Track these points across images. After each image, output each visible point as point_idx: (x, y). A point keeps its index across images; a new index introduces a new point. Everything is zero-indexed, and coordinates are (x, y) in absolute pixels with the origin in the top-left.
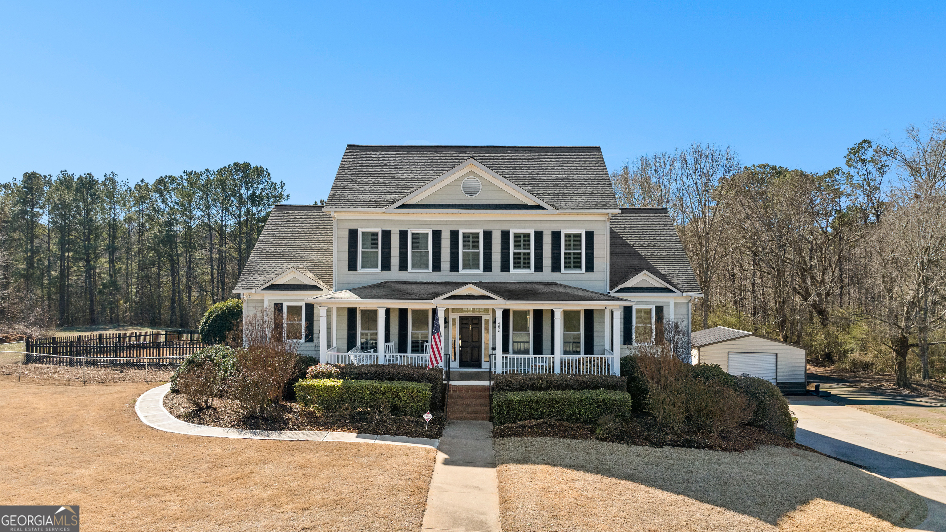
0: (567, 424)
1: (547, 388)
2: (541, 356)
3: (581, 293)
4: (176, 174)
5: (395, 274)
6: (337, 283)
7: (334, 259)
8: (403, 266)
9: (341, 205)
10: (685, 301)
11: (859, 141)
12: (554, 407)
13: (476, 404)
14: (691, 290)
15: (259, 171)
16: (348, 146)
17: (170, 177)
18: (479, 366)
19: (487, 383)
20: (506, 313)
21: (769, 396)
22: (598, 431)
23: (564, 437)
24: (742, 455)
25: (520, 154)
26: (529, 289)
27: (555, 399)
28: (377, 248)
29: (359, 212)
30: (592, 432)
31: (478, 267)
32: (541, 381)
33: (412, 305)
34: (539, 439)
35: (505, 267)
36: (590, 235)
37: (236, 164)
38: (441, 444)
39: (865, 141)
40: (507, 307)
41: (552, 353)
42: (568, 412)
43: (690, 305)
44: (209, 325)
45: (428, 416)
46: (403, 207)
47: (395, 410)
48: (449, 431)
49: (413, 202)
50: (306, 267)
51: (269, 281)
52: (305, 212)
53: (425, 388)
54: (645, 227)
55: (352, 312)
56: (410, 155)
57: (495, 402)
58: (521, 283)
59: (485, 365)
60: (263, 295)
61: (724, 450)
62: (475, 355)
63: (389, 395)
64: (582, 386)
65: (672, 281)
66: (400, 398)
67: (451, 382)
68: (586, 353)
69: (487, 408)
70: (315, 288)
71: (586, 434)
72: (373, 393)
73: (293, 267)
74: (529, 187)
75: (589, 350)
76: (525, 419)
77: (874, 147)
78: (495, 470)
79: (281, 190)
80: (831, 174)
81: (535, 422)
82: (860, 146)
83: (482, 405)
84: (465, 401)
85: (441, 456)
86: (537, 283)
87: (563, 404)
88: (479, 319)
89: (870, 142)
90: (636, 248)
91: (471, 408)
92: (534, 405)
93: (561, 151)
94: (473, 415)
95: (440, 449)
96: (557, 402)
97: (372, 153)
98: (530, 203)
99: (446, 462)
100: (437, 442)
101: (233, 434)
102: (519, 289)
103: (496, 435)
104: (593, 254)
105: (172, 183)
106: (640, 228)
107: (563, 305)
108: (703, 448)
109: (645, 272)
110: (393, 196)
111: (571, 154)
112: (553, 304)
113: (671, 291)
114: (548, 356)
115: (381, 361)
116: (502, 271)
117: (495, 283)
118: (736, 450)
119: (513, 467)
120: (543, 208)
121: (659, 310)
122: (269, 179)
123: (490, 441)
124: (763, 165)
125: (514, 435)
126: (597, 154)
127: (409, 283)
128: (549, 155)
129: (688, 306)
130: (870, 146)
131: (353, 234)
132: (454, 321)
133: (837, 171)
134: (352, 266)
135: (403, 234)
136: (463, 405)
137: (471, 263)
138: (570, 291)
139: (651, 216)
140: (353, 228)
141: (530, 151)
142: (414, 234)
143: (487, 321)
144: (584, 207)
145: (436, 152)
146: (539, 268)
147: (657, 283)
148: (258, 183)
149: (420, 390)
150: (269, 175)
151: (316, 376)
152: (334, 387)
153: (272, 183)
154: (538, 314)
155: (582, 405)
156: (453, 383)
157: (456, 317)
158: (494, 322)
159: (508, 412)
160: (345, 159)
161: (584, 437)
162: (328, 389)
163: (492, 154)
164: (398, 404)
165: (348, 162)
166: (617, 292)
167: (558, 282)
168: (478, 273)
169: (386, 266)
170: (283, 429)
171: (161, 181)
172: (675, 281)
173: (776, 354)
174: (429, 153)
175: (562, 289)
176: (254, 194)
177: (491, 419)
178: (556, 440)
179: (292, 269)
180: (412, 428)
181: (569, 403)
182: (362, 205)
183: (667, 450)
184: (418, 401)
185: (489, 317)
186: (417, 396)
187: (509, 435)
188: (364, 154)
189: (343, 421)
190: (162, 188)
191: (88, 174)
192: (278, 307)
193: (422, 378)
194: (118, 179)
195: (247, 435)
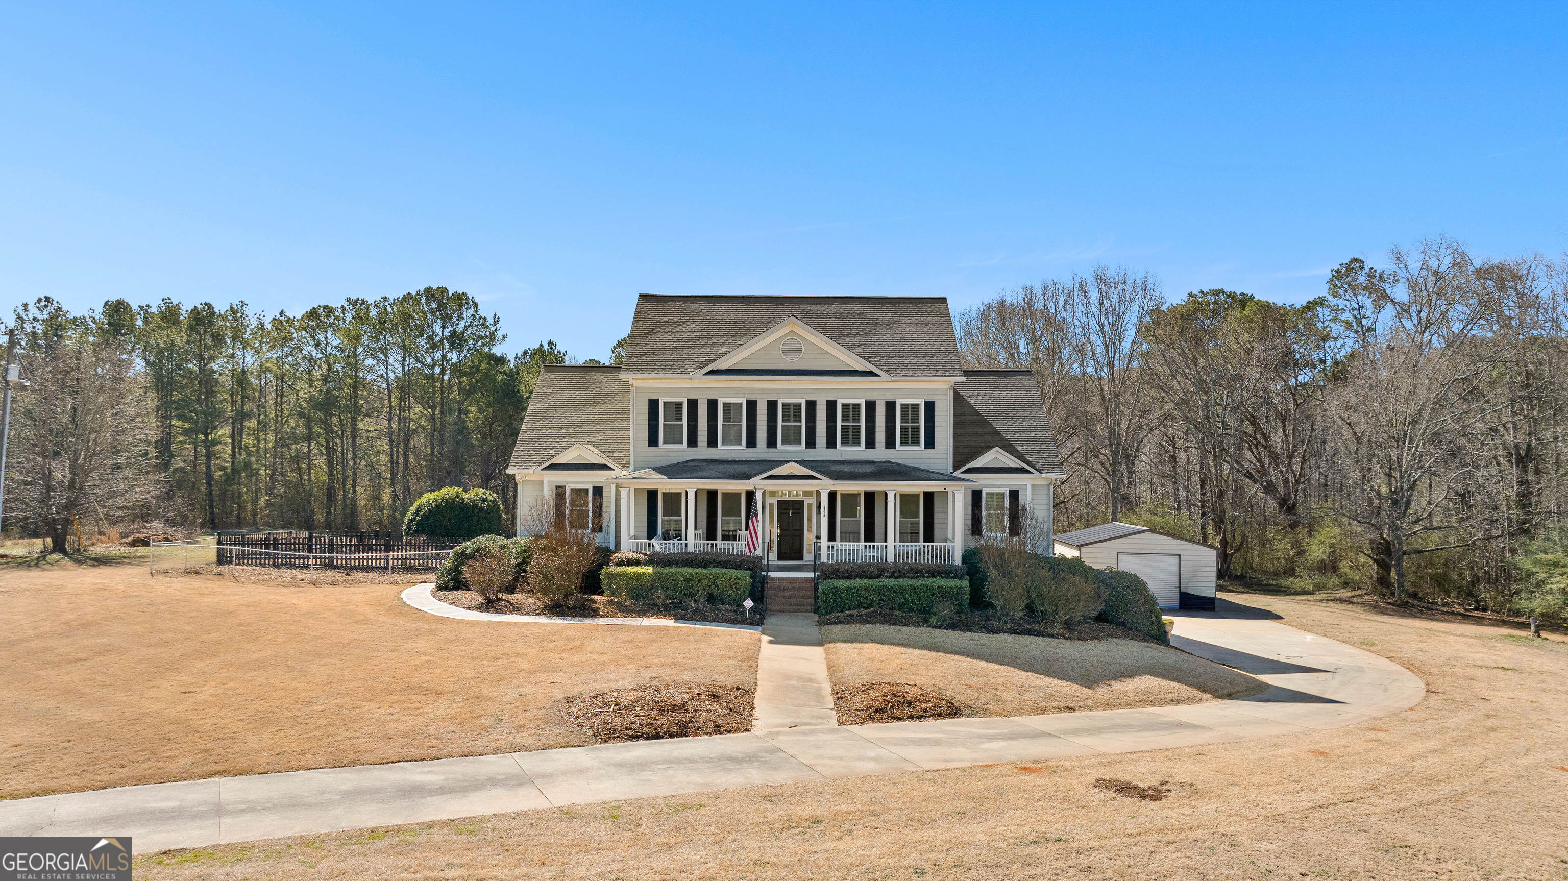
0: (900, 613)
1: (878, 577)
2: (872, 544)
3: (918, 473)
4: (336, 302)
5: (702, 451)
6: (635, 462)
7: (632, 433)
8: (712, 442)
9: (639, 371)
10: (1045, 483)
11: (1347, 260)
12: (884, 595)
13: (799, 597)
14: (1052, 471)
15: (460, 299)
16: (640, 295)
17: (325, 307)
18: (801, 558)
19: (811, 575)
20: (832, 496)
21: (1132, 590)
22: (932, 620)
23: (895, 624)
24: (1084, 643)
25: (850, 307)
26: (859, 468)
27: (885, 586)
28: (681, 420)
29: (661, 379)
30: (926, 621)
31: (799, 443)
32: (871, 569)
33: (724, 486)
34: (868, 626)
35: (831, 443)
36: (930, 406)
37: (428, 290)
38: (763, 629)
39: (1355, 260)
40: (833, 488)
41: (886, 541)
42: (900, 600)
43: (1051, 488)
44: (417, 524)
45: (749, 604)
46: (712, 372)
47: (711, 598)
48: (770, 621)
49: (723, 367)
50: (591, 443)
51: (550, 459)
52: (581, 375)
53: (745, 576)
54: (1003, 394)
55: (652, 495)
56: (716, 307)
57: (820, 590)
58: (850, 462)
59: (808, 557)
60: (543, 476)
61: (1066, 638)
62: (796, 546)
63: (705, 582)
64: (917, 572)
65: (1031, 460)
66: (717, 586)
67: (770, 574)
68: (925, 541)
69: (812, 601)
70: (604, 467)
71: (918, 623)
72: (688, 580)
73: (578, 442)
74: (860, 349)
75: (929, 537)
76: (854, 609)
77: (1367, 270)
78: (822, 648)
79: (493, 329)
80: (1311, 306)
81: (863, 611)
82: (1349, 268)
83: (805, 597)
84: (786, 593)
85: (765, 638)
86: (869, 462)
87: (895, 592)
88: (800, 504)
89: (1363, 262)
90: (989, 419)
91: (793, 601)
92: (863, 592)
93: (898, 303)
94: (797, 608)
95: (763, 633)
96: (889, 589)
97: (670, 306)
98: (860, 368)
99: (771, 642)
100: (760, 628)
101: (542, 620)
102: (846, 468)
103: (820, 624)
104: (933, 427)
105: (328, 316)
106: (997, 394)
107: (898, 485)
108: (1044, 636)
109: (997, 448)
110: (700, 360)
111: (912, 307)
112: (886, 485)
113: (1028, 472)
114: (880, 544)
115: (691, 549)
116: (827, 447)
117: (820, 462)
118: (1079, 639)
119: (840, 645)
120: (876, 375)
121: (1014, 495)
122: (476, 312)
123: (816, 628)
124: (1216, 291)
125: (841, 622)
126: (942, 307)
127: (719, 461)
128: (884, 308)
129: (1049, 490)
130: (1362, 268)
131: (653, 404)
132: (771, 505)
133: (1320, 302)
134: (653, 441)
135: (712, 404)
136: (784, 597)
137: (791, 438)
138: (906, 470)
139: (1012, 380)
140: (654, 397)
141: (861, 303)
142: (725, 404)
143: (810, 506)
144: (922, 374)
145: (748, 303)
146: (871, 443)
147: (1011, 462)
148: (460, 318)
149: (739, 576)
150: (476, 305)
151: (620, 564)
152: (644, 574)
153: (480, 318)
154: (870, 497)
155: (915, 593)
156: (772, 574)
157: (774, 501)
158: (819, 507)
159: (835, 601)
160: (637, 312)
161: (917, 624)
162: (638, 576)
163: (814, 307)
164: (715, 592)
165: (642, 316)
166: (965, 472)
167: (893, 461)
168: (800, 449)
169: (692, 441)
170: (594, 616)
171: (313, 314)
172: (1033, 460)
173: (1180, 555)
174: (739, 305)
175: (896, 468)
176: (454, 334)
177: (816, 611)
178: (886, 627)
179: (578, 445)
180: (733, 616)
181: (901, 591)
182: (664, 371)
183: (1004, 636)
184: (737, 589)
185: (812, 501)
186: (736, 584)
187: (835, 623)
188: (660, 306)
189: (656, 609)
190: (314, 324)
191: (206, 304)
192: (560, 491)
193: (740, 566)
194: (249, 311)
195: (557, 621)
